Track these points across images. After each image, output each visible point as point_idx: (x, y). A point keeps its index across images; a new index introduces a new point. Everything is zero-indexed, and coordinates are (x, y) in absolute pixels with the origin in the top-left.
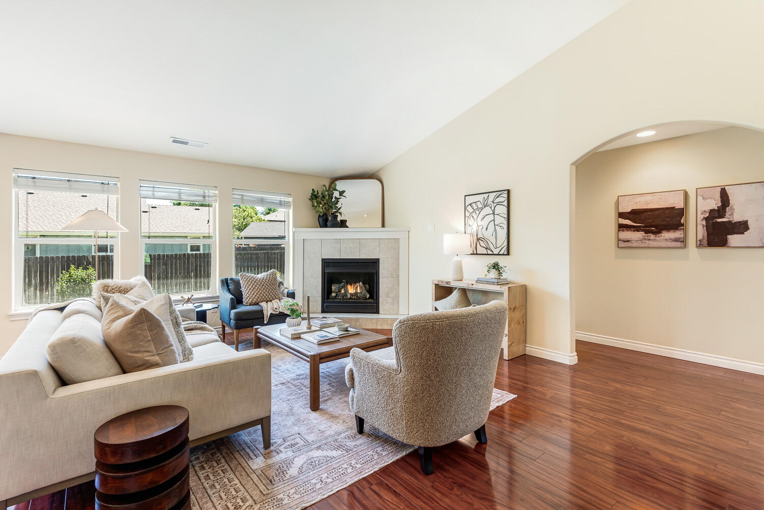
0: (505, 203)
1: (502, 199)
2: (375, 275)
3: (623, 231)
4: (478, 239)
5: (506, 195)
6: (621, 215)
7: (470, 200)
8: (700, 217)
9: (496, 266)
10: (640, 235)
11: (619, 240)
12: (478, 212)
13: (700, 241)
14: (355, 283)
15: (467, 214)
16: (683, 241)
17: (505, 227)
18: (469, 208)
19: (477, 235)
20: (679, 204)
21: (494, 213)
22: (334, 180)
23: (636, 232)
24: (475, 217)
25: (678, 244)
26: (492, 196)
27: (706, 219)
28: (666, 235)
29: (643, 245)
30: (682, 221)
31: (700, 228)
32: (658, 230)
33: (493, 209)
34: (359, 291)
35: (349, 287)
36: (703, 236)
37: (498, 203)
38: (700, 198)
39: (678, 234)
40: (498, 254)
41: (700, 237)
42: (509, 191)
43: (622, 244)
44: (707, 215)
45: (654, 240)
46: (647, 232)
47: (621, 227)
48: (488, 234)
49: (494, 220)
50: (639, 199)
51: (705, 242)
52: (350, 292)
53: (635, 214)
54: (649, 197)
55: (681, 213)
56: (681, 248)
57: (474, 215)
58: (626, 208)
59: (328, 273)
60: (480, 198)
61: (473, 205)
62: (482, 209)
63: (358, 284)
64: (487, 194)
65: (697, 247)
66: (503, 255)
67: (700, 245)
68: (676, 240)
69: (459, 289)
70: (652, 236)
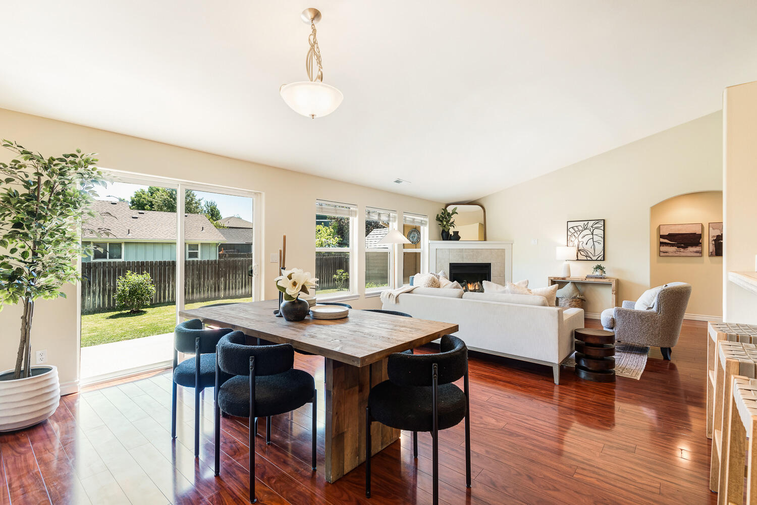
0: (602, 228)
1: (600, 226)
2: (488, 275)
3: (663, 246)
4: (579, 250)
5: (602, 223)
6: (662, 237)
7: (571, 225)
8: (711, 239)
9: (599, 267)
10: (674, 249)
11: (660, 251)
12: (579, 233)
13: (711, 252)
14: (474, 282)
15: (569, 234)
16: (701, 252)
17: (602, 243)
18: (571, 230)
19: (578, 248)
20: (699, 232)
21: (592, 234)
22: (447, 205)
23: (671, 247)
24: (577, 236)
25: (698, 254)
26: (591, 223)
27: (714, 240)
28: (691, 249)
29: (676, 255)
30: (700, 241)
31: (711, 245)
32: (686, 247)
33: (592, 231)
34: (477, 288)
35: (469, 285)
36: (713, 250)
37: (597, 228)
38: (711, 229)
39: (698, 249)
40: (596, 260)
41: (711, 250)
42: (604, 220)
43: (662, 254)
44: (715, 238)
45: (683, 252)
46: (678, 247)
47: (662, 244)
48: (588, 247)
49: (593, 238)
50: (673, 227)
51: (714, 253)
52: (470, 289)
53: (671, 236)
54: (680, 227)
55: (699, 236)
56: (700, 256)
57: (575, 234)
58: (665, 232)
59: (454, 274)
60: (582, 224)
61: (575, 228)
62: (582, 231)
63: (476, 283)
64: (587, 222)
65: (709, 256)
66: (600, 260)
67: (711, 255)
68: (697, 252)
69: (572, 282)
70: (682, 250)
